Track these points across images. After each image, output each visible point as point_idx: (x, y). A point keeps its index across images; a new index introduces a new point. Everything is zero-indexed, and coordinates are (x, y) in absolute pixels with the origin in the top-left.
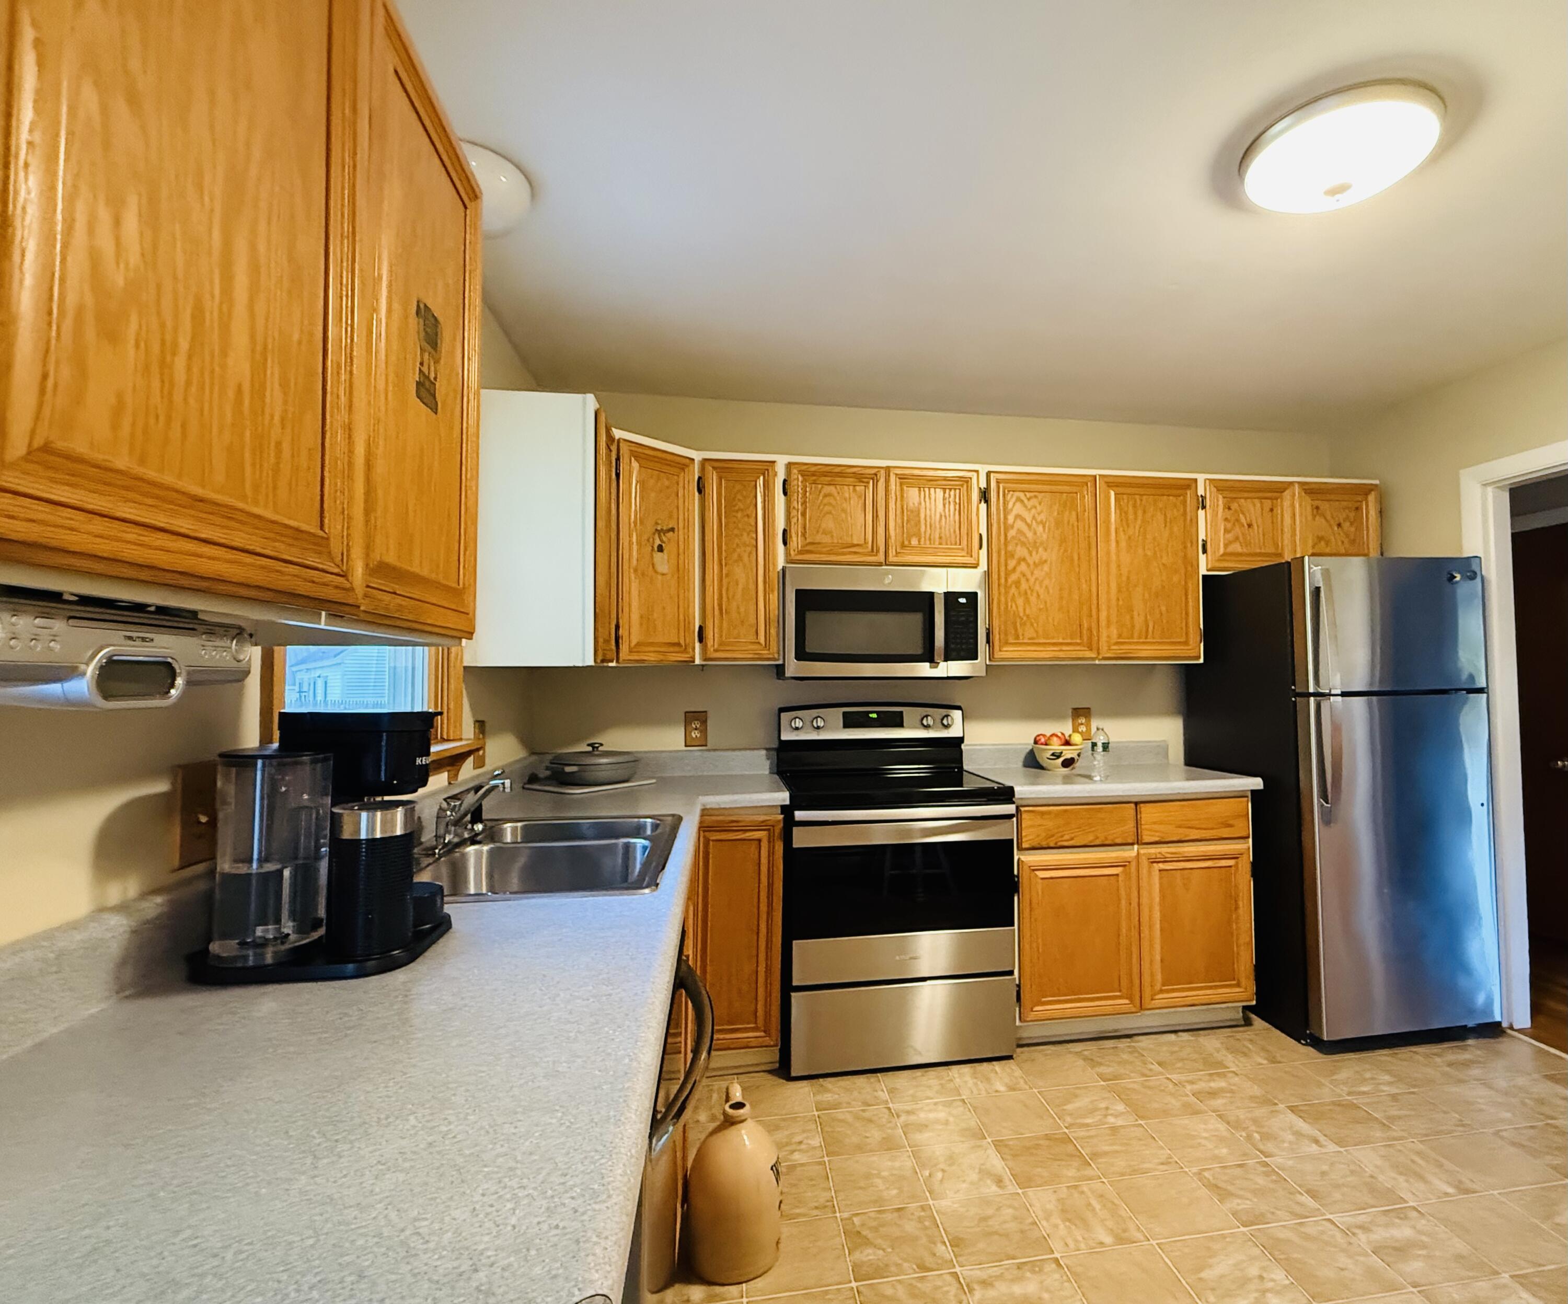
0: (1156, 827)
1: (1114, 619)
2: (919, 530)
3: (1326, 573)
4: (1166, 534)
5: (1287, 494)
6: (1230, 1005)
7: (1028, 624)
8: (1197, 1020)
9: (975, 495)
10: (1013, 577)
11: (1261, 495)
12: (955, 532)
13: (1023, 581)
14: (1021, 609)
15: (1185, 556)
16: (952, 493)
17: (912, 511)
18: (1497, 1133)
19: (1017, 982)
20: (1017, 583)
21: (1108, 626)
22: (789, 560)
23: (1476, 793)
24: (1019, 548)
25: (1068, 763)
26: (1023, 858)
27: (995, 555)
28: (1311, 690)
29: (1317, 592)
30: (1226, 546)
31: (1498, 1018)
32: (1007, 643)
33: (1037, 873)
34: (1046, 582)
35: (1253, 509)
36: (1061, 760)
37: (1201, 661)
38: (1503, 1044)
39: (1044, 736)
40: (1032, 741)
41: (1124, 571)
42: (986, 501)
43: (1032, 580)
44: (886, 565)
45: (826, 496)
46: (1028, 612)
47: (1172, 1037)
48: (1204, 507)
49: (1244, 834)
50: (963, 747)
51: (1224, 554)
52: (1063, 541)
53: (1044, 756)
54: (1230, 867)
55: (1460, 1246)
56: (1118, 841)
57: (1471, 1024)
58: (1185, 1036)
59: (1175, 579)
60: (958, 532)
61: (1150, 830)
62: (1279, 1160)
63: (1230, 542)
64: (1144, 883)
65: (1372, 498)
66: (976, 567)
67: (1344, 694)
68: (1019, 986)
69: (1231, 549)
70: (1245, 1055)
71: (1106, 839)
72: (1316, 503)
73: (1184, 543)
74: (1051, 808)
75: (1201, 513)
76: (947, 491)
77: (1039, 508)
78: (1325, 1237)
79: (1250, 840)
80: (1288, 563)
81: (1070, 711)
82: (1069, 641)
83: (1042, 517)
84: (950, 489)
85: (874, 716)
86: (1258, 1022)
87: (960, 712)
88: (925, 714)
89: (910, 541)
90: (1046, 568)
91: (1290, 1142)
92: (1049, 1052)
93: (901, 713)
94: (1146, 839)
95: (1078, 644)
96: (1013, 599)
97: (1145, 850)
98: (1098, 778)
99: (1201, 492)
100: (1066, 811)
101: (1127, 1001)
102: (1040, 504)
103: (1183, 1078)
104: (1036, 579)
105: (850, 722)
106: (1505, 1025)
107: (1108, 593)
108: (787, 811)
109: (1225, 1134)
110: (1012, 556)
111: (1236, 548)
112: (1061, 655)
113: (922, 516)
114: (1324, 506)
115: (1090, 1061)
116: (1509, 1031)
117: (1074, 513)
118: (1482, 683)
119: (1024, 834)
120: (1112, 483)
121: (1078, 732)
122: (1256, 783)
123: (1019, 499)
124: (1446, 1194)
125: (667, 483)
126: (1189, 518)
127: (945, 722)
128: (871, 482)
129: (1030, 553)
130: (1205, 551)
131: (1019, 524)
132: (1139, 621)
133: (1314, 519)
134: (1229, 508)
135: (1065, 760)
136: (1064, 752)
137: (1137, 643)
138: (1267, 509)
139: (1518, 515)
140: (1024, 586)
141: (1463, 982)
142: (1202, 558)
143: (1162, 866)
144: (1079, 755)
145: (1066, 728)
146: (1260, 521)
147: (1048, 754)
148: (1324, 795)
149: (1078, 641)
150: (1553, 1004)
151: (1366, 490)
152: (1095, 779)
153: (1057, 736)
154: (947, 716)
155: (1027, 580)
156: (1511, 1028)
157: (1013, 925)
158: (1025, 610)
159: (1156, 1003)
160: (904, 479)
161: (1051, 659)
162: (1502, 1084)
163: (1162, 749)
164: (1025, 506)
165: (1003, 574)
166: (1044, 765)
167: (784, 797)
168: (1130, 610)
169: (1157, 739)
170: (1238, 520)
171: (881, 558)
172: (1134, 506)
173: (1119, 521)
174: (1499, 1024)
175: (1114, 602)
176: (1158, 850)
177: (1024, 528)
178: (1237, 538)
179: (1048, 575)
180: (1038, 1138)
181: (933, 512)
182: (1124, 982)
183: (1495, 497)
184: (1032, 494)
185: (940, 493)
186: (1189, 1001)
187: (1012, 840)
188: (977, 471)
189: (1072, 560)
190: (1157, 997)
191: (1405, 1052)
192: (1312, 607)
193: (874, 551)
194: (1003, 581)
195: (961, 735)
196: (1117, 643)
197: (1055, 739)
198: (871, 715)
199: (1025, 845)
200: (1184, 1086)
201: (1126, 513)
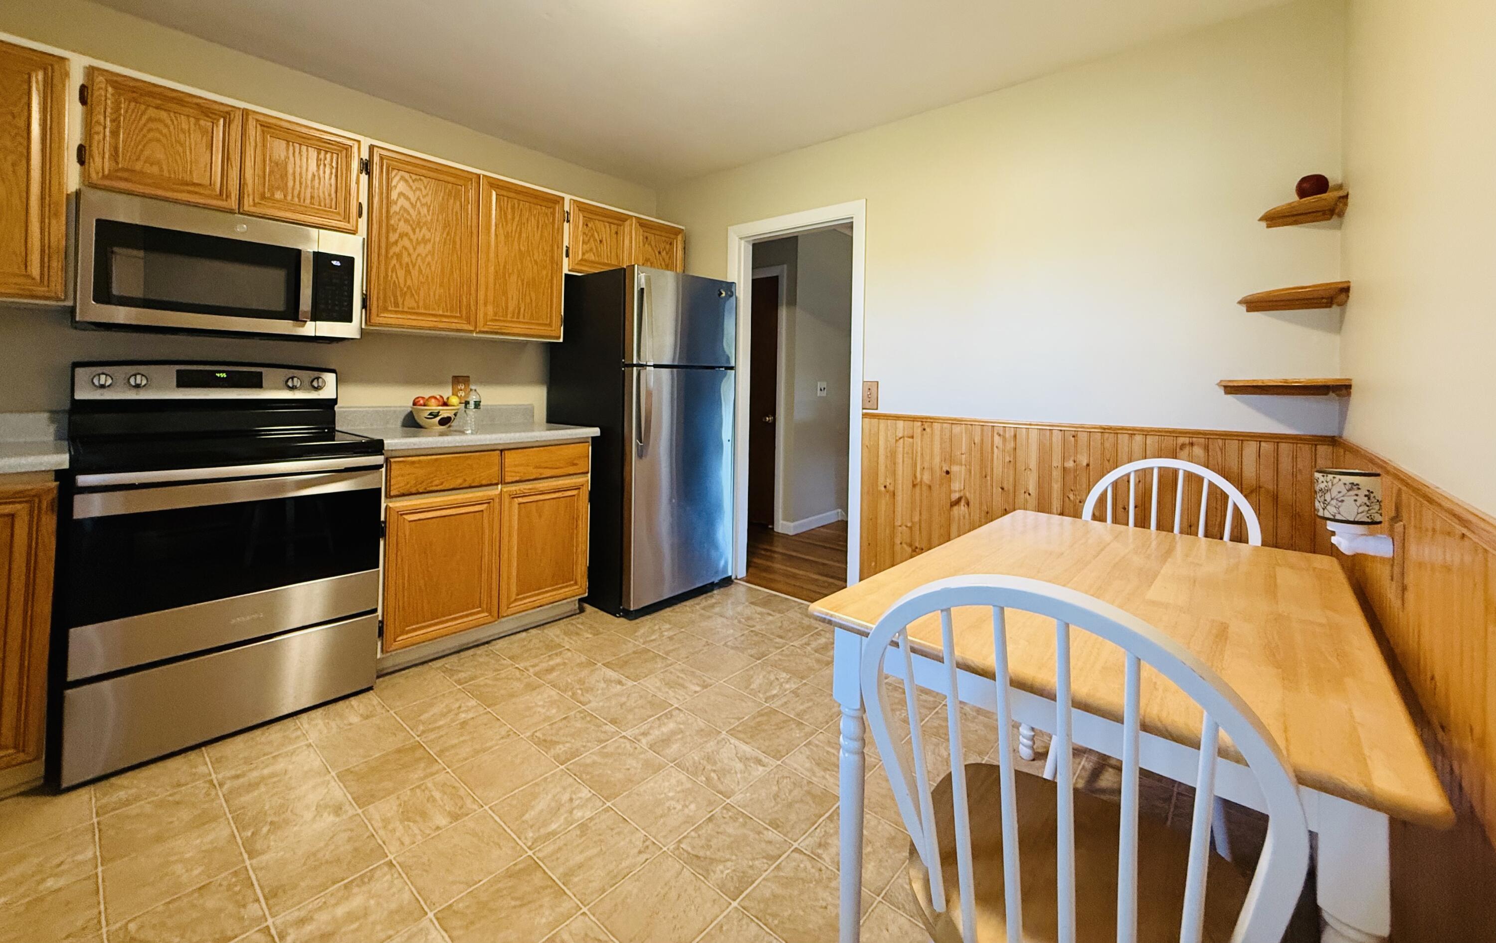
0: (516, 469)
1: (491, 297)
2: (286, 184)
3: (648, 280)
4: (537, 236)
5: (628, 223)
6: (569, 600)
7: (408, 295)
8: (545, 617)
9: (355, 165)
10: (396, 249)
11: (611, 221)
12: (330, 195)
13: (405, 254)
14: (402, 281)
15: (552, 257)
16: (328, 155)
17: (277, 164)
18: (725, 644)
19: (380, 618)
20: (399, 256)
21: (485, 304)
22: (87, 182)
23: (726, 433)
24: (402, 223)
25: (445, 421)
26: (391, 505)
27: (375, 226)
28: (635, 362)
29: (642, 291)
30: (583, 254)
31: (730, 574)
32: (386, 310)
33: (405, 517)
34: (429, 259)
35: (604, 231)
36: (438, 418)
37: (561, 340)
38: (732, 589)
39: (423, 398)
40: (411, 404)
41: (502, 261)
42: (368, 173)
43: (414, 257)
44: (239, 213)
45: (150, 119)
46: (409, 282)
47: (524, 634)
48: (568, 221)
49: (585, 470)
50: (336, 408)
51: (582, 260)
52: (446, 225)
53: (422, 416)
54: (574, 496)
55: (701, 723)
56: (484, 482)
57: (716, 580)
58: (533, 631)
59: (544, 272)
60: (333, 195)
61: (511, 472)
62: (593, 704)
63: (587, 252)
64: (505, 518)
65: (680, 237)
66: (354, 234)
67: (655, 366)
68: (381, 622)
69: (586, 256)
70: (577, 634)
71: (474, 480)
72: (646, 234)
73: (552, 246)
74: (422, 458)
75: (566, 225)
76: (323, 153)
77: (424, 192)
78: (620, 751)
79: (589, 475)
80: (625, 269)
81: (451, 377)
82: (449, 314)
83: (428, 200)
84: (326, 152)
85: (224, 375)
86: (589, 608)
87: (334, 375)
88: (291, 375)
89: (273, 194)
90: (429, 247)
91: (603, 689)
92: (411, 674)
93: (261, 373)
94: (508, 479)
95: (455, 317)
96: (394, 269)
97: (506, 489)
98: (469, 432)
99: (567, 208)
100: (436, 460)
101: (486, 614)
102: (425, 188)
103: (528, 664)
104: (419, 255)
105: (184, 381)
106: (733, 577)
107: (486, 277)
108: (65, 478)
109: (556, 698)
110: (395, 230)
111: (591, 256)
112: (441, 325)
113: (290, 171)
114: (651, 237)
115: (451, 672)
116: (736, 581)
117: (458, 203)
118: (733, 364)
119: (392, 483)
120: (494, 184)
121: (457, 396)
122: (595, 431)
123: (402, 178)
124: (696, 692)
126: (556, 227)
127: (315, 384)
128: (222, 121)
129: (414, 230)
130: (567, 255)
131: (402, 202)
132: (512, 306)
133: (644, 245)
134: (587, 225)
135: (442, 419)
136: (441, 412)
137: (512, 322)
138: (613, 231)
139: (757, 268)
140: (406, 259)
141: (713, 554)
142: (565, 260)
143: (521, 500)
144: (455, 415)
145: (446, 392)
146: (608, 240)
147: (426, 414)
148: (639, 437)
149: (458, 315)
150: (756, 560)
151: (678, 232)
152: (468, 432)
153: (435, 398)
154: (318, 378)
155: (409, 255)
156: (736, 579)
157: (378, 567)
158: (406, 281)
159: (510, 611)
160: (268, 127)
161: (430, 329)
162: (730, 613)
163: (528, 411)
164: (411, 187)
165: (383, 245)
166: (421, 423)
167: (62, 460)
168: (505, 293)
169: (526, 403)
170: (593, 235)
171: (233, 203)
172: (513, 208)
173: (498, 217)
174: (730, 577)
175: (491, 285)
176: (517, 488)
177: (407, 205)
178: (591, 250)
179: (432, 253)
180: (388, 754)
181: (304, 168)
182: (485, 599)
183: (745, 246)
184: (418, 177)
185: (313, 153)
186: (537, 604)
187: (380, 489)
188: (359, 142)
189: (454, 242)
190: (511, 606)
191: (678, 608)
192: (638, 303)
193: (223, 194)
194: (383, 251)
195: (334, 397)
196: (492, 320)
197: (433, 400)
198: (218, 375)
199: (392, 493)
200: (528, 670)
201: (505, 214)
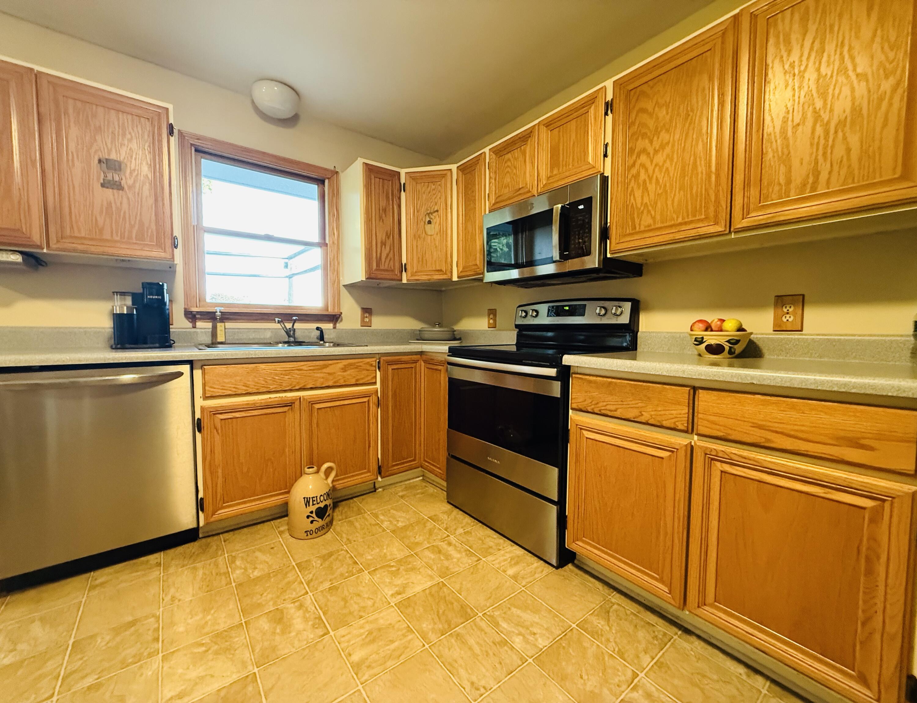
125: (433, 187)
